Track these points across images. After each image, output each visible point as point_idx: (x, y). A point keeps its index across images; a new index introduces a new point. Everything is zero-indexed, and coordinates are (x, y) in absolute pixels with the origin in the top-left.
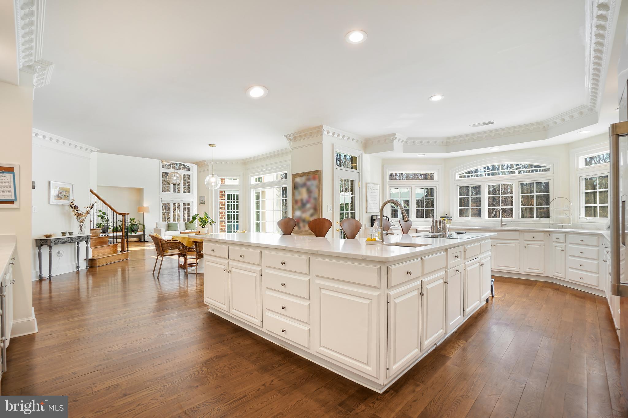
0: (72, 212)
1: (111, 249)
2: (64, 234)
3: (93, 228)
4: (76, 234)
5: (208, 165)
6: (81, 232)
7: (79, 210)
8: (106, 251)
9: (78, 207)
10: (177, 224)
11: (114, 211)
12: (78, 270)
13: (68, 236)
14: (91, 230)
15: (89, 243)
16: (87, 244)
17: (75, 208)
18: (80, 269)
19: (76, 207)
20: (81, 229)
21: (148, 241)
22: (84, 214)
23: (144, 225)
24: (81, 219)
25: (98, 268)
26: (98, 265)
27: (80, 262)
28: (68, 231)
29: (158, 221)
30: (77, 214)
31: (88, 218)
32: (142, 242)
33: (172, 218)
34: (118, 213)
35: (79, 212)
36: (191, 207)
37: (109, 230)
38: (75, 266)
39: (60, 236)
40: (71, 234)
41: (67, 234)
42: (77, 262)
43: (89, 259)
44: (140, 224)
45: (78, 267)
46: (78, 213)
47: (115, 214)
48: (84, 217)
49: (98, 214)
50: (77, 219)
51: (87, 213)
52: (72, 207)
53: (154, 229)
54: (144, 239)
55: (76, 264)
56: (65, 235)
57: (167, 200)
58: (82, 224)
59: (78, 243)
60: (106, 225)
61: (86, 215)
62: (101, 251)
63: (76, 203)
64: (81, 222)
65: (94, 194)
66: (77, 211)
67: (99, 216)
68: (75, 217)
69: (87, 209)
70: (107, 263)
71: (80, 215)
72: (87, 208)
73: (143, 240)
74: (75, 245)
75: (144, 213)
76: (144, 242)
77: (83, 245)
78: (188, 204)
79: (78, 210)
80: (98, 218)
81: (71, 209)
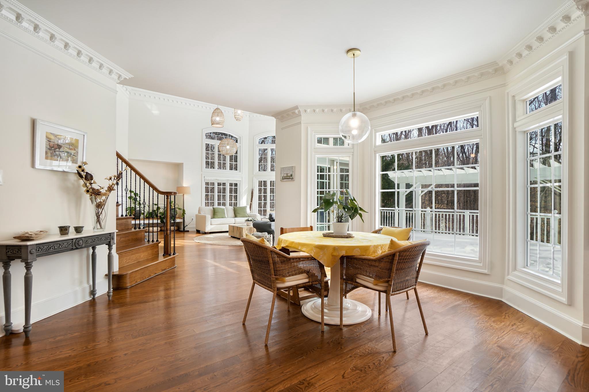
0: (83, 186)
1: (150, 252)
2: (64, 230)
3: (122, 216)
4: (89, 231)
5: (301, 115)
6: (99, 227)
7: (95, 183)
8: (142, 256)
9: (91, 178)
10: (224, 209)
11: (155, 188)
12: (94, 299)
13: (72, 235)
14: (118, 219)
15: (114, 247)
16: (110, 249)
17: (86, 178)
18: (96, 296)
19: (89, 177)
20: (98, 221)
21: (188, 231)
22: (103, 191)
23: (184, 211)
24: (98, 200)
25: (128, 291)
26: (128, 285)
27: (97, 281)
28: (72, 225)
29: (200, 206)
30: (91, 190)
31: (112, 199)
32: (181, 231)
33: (216, 202)
34: (159, 192)
35: (95, 186)
36: (238, 187)
37: (142, 216)
38: (88, 291)
39: (56, 237)
40: (79, 230)
41: (72, 230)
42: (91, 283)
43: (113, 276)
44: (180, 209)
45: (93, 293)
46: (93, 189)
47: (156, 193)
48: (104, 198)
49: (129, 195)
50: (91, 199)
51: (110, 189)
52: (81, 176)
53: (196, 215)
54: (184, 227)
55: (90, 286)
56: (67, 234)
57: (210, 179)
58: (100, 210)
59: (94, 248)
60: (138, 209)
61: (108, 192)
62: (134, 257)
63: (88, 169)
64: (99, 206)
65: (124, 160)
66: (91, 184)
67: (130, 198)
68: (88, 196)
69: (111, 182)
70: (144, 278)
71: (96, 193)
72: (110, 179)
73: (182, 229)
74: (88, 251)
75: (183, 195)
76: (184, 231)
77: (102, 250)
78: (236, 185)
79: (92, 182)
80: (128, 200)
81: (82, 182)
